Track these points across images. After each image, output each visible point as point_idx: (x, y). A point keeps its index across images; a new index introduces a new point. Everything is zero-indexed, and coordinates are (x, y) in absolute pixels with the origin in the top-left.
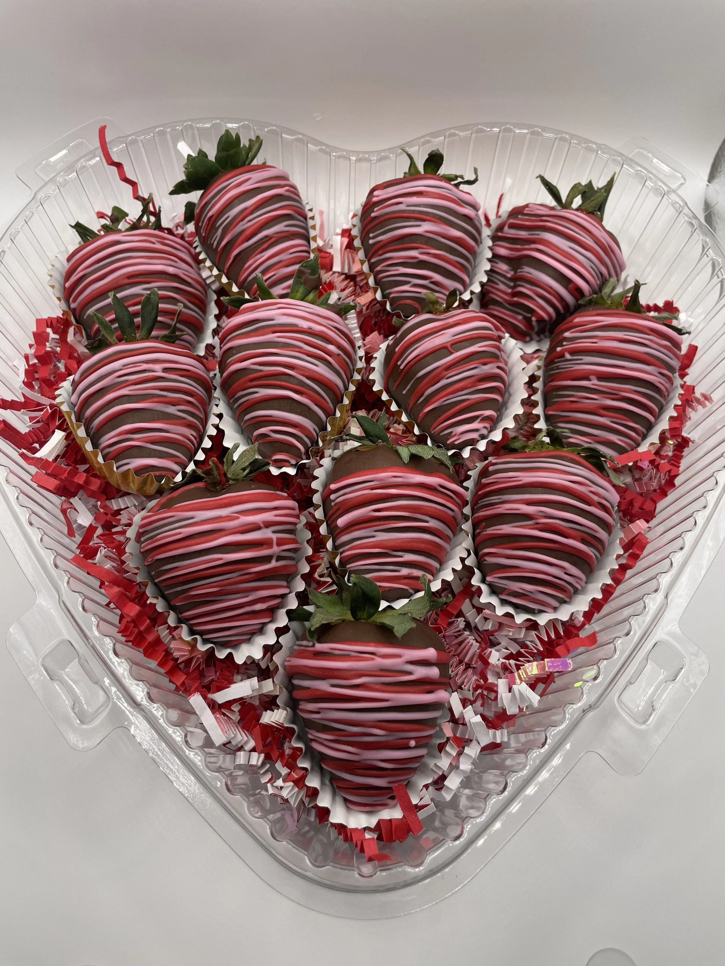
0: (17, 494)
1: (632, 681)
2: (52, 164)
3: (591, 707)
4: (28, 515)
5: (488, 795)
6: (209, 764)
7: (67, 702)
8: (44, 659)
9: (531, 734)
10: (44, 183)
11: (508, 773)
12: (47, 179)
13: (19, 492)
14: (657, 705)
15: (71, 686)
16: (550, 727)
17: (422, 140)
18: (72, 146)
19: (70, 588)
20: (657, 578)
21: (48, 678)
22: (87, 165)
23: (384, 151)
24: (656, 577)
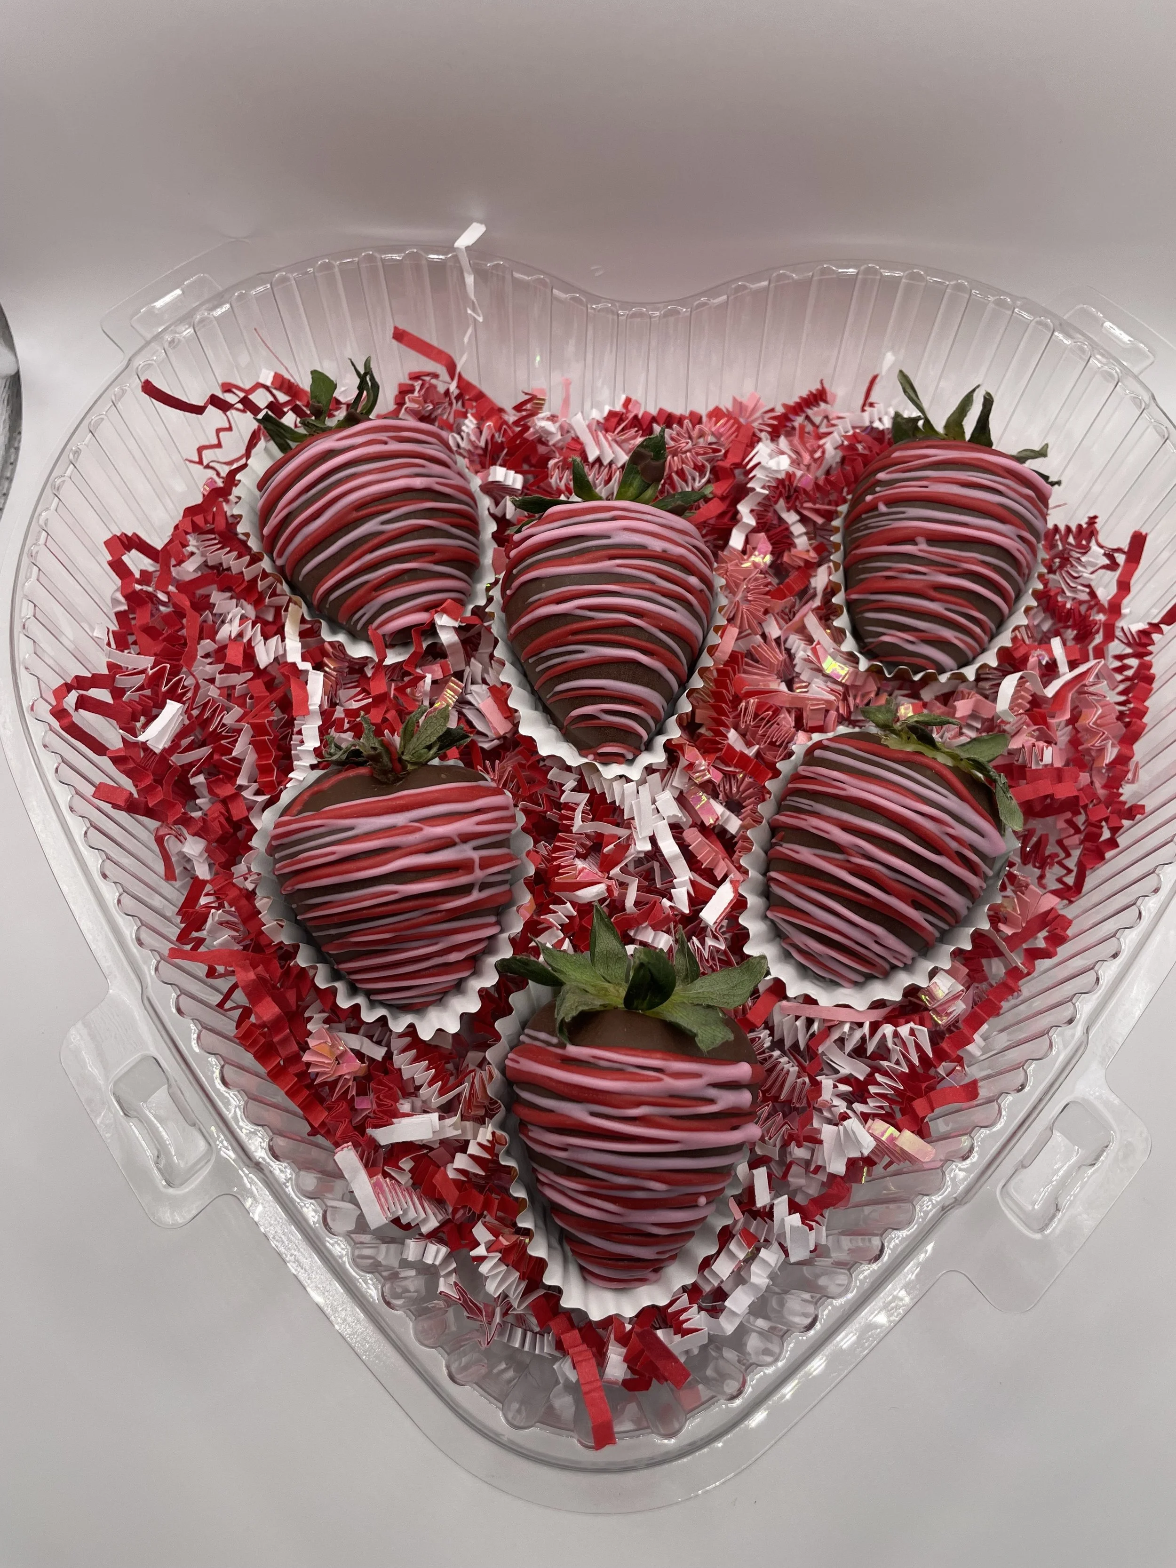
0: (85, 829)
1: (1026, 1163)
2: (157, 312)
3: (958, 1202)
4: (101, 861)
5: (788, 1331)
6: (358, 1260)
7: (149, 1153)
8: (115, 1084)
9: (860, 1237)
10: (143, 342)
11: (820, 1298)
12: (149, 336)
13: (89, 825)
14: (1064, 1202)
15: (155, 1125)
16: (890, 1230)
17: (733, 286)
18: (188, 286)
19: (159, 977)
20: (1074, 1001)
21: (122, 1113)
22: (210, 316)
23: (670, 302)
24: (1071, 1000)
